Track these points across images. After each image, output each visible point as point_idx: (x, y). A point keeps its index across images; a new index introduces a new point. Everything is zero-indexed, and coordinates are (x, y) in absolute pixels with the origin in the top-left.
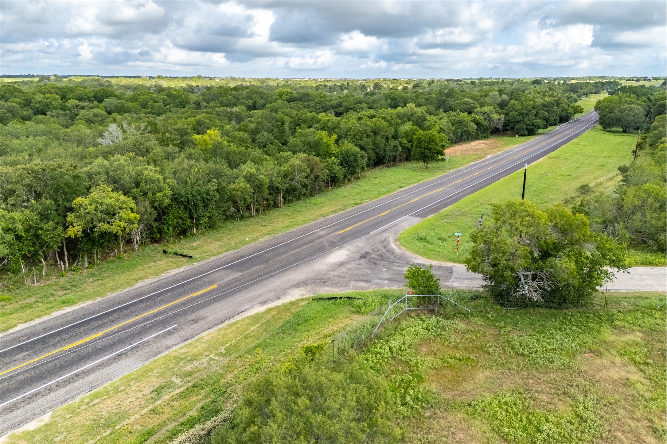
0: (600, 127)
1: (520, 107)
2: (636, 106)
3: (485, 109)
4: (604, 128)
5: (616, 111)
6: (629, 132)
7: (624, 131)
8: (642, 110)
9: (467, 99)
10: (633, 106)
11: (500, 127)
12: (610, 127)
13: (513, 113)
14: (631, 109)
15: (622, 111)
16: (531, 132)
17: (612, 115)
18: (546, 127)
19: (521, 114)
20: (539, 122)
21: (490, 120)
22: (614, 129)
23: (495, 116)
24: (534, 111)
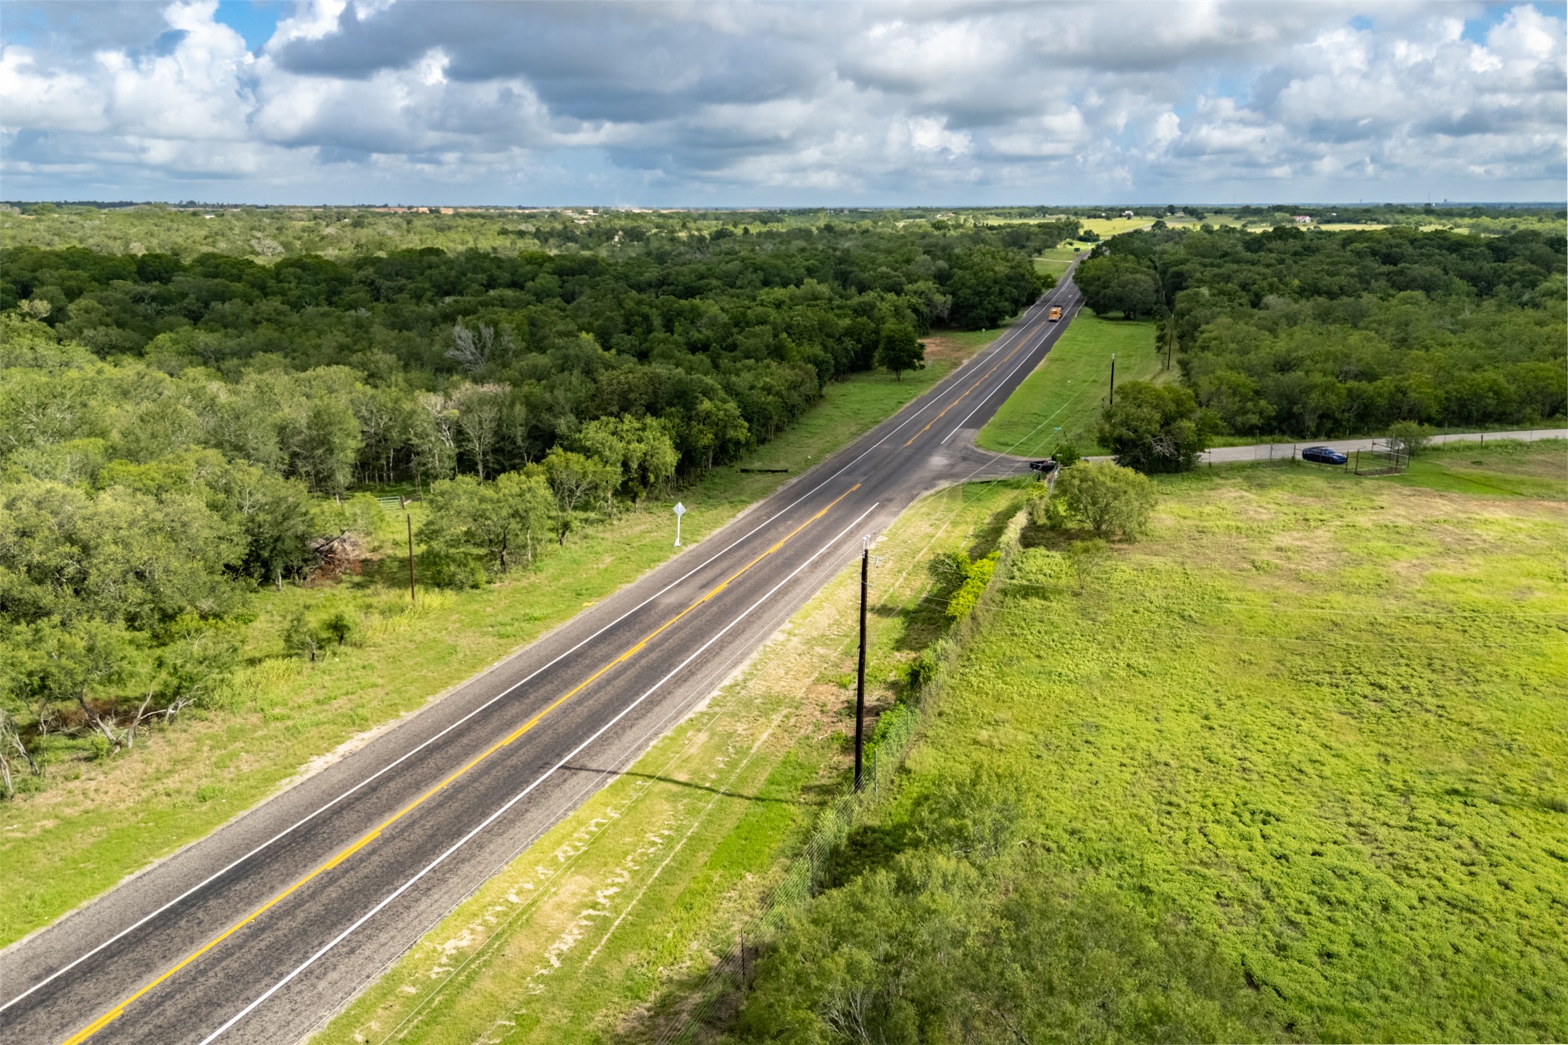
0: (1089, 311)
1: (973, 281)
2: (1143, 277)
3: (921, 285)
4: (1098, 313)
5: (1114, 283)
6: (1134, 319)
7: (1127, 318)
8: (1152, 282)
9: (884, 269)
10: (1138, 276)
11: (946, 314)
12: (1105, 311)
13: (964, 293)
14: (1136, 282)
15: (1124, 285)
16: (993, 323)
17: (1108, 291)
18: (1014, 314)
19: (977, 293)
20: (1007, 305)
21: (930, 303)
22: (1111, 314)
23: (939, 298)
24: (996, 289)
